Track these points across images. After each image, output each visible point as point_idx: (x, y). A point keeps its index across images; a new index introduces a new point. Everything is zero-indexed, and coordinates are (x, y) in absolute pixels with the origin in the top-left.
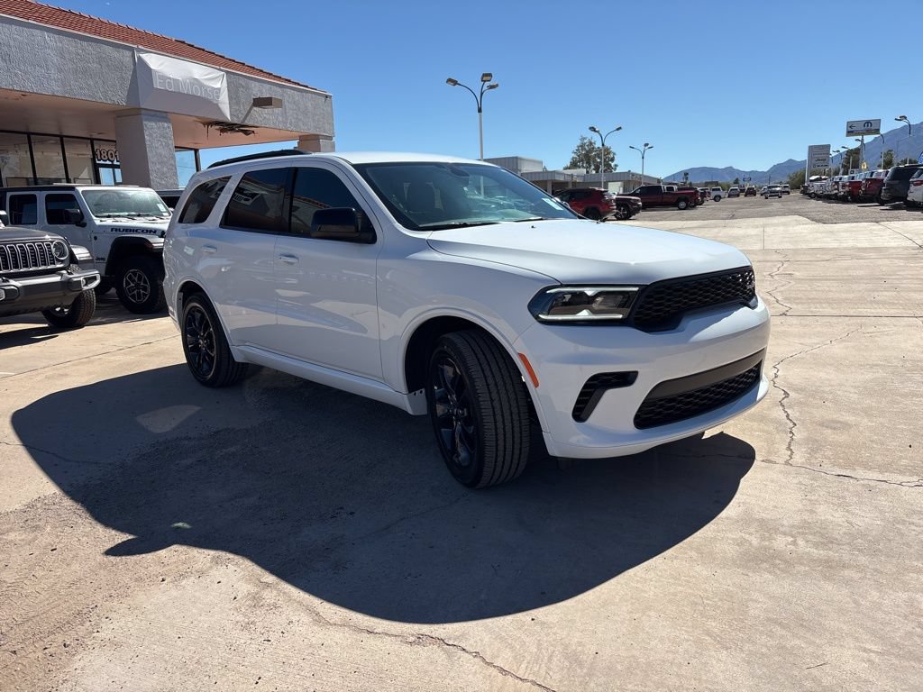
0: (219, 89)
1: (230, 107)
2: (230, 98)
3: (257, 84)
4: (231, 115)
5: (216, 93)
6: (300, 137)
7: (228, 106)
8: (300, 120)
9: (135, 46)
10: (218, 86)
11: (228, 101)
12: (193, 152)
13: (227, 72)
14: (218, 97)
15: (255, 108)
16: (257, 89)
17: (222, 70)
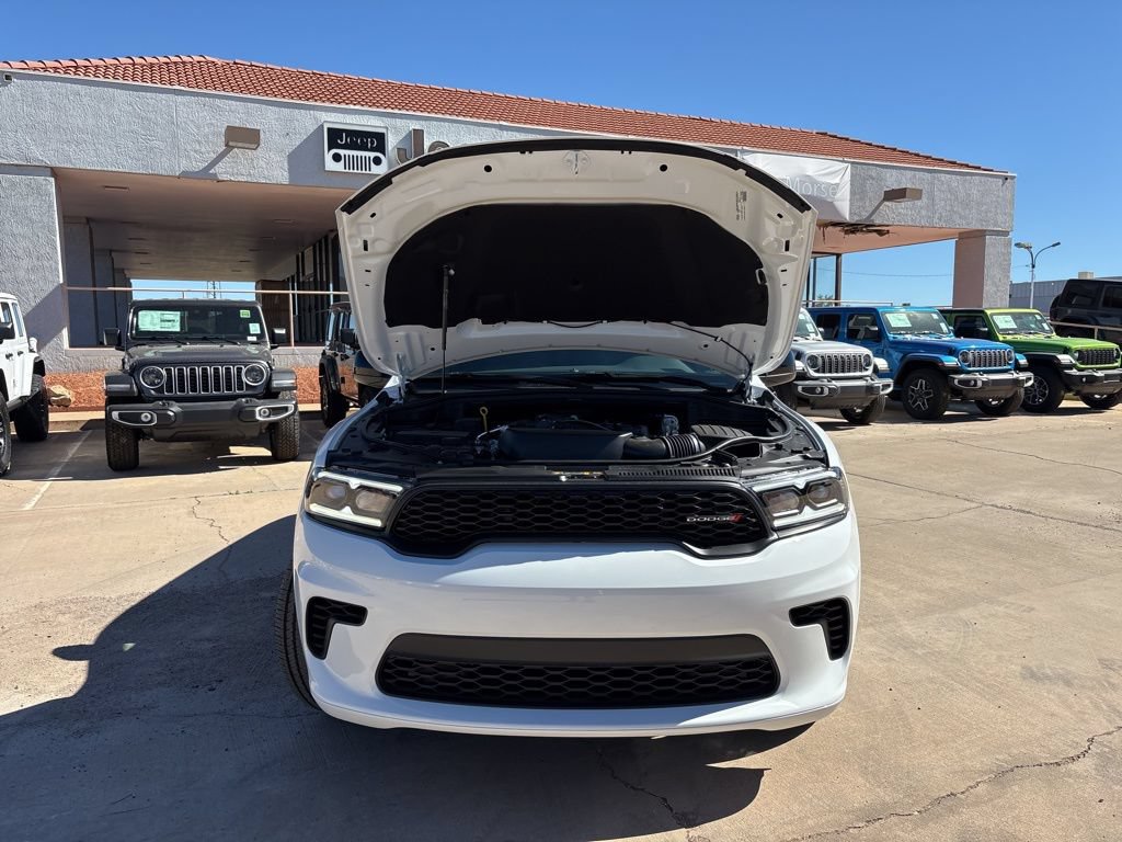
0: (837, 185)
1: (851, 205)
2: (853, 193)
3: (894, 172)
4: (851, 213)
5: (834, 189)
6: (960, 234)
7: (848, 203)
8: (955, 212)
9: (740, 148)
10: (837, 181)
11: (848, 198)
12: (835, 257)
13: (852, 163)
14: (834, 194)
15: (886, 203)
16: (893, 179)
17: (846, 162)
